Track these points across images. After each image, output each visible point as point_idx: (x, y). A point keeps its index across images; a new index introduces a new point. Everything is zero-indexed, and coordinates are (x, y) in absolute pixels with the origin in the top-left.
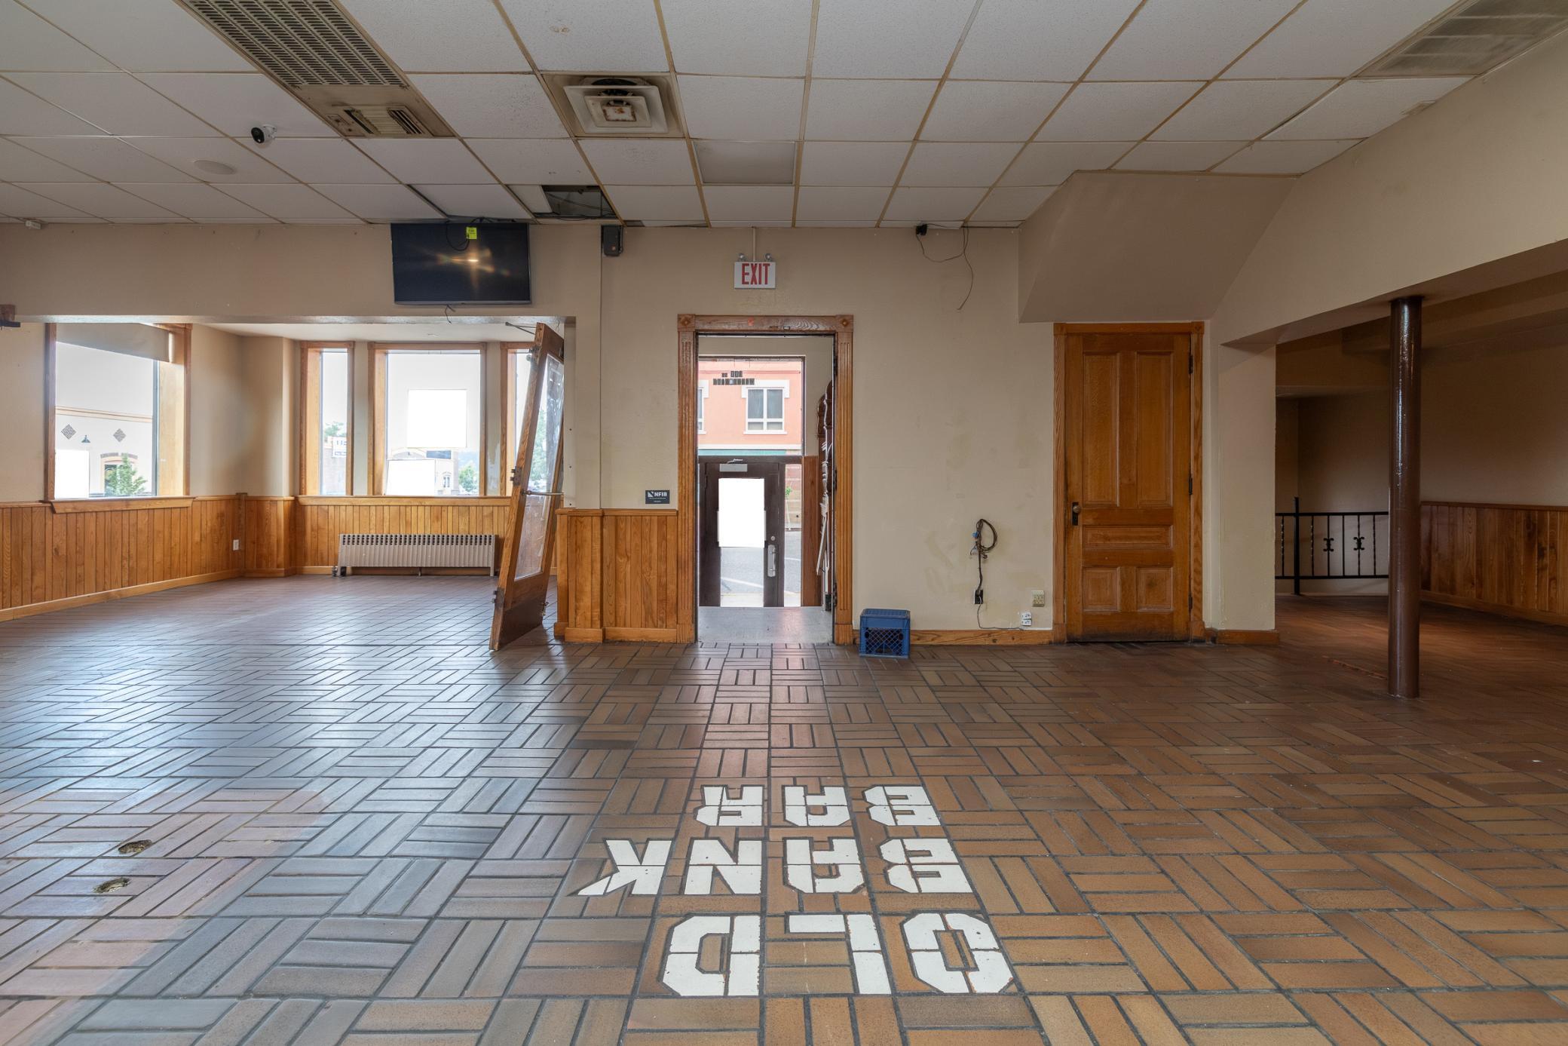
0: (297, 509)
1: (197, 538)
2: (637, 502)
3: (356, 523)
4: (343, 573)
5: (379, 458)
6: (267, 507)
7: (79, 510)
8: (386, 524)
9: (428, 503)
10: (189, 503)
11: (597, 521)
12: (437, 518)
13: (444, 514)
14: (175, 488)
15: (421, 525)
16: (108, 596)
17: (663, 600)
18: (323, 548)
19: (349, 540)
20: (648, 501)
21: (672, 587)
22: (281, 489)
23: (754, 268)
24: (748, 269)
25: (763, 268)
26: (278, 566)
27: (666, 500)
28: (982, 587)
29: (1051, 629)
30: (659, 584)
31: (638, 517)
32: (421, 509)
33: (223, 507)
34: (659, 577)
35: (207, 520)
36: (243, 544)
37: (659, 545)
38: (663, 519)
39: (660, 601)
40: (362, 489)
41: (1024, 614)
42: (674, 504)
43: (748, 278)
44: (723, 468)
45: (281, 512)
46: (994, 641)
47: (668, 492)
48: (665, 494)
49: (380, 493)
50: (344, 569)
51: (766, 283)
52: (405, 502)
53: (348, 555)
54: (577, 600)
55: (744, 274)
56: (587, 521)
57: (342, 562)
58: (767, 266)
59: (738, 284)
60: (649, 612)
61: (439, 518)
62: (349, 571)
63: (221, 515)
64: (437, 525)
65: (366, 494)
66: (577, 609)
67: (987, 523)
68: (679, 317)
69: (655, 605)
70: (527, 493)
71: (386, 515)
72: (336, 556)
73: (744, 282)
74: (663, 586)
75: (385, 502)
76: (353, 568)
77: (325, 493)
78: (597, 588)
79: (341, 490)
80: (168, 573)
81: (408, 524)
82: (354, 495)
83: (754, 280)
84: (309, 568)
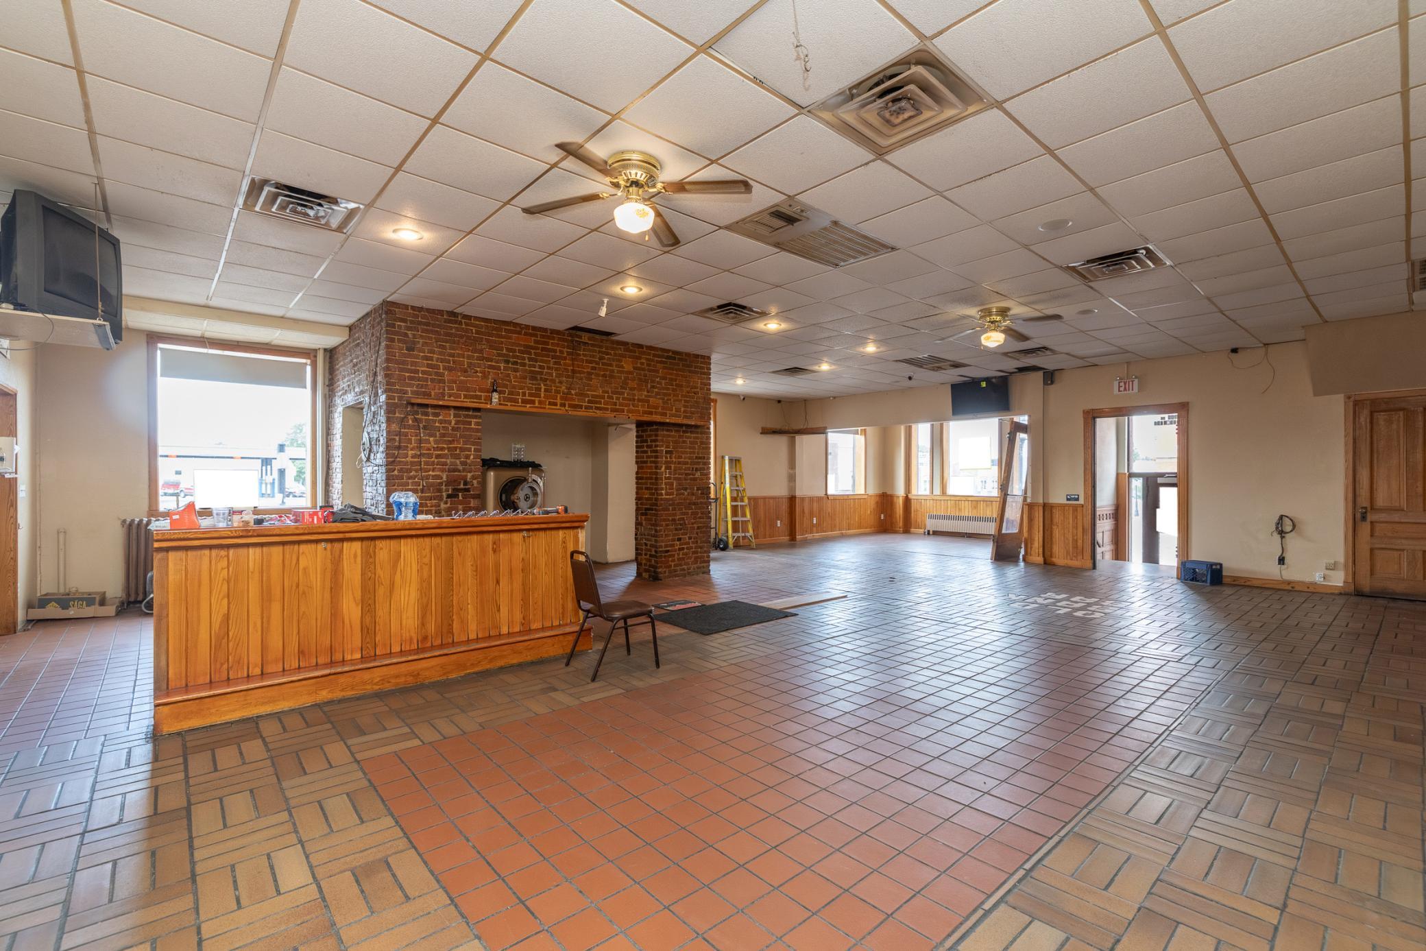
0: (907, 501)
1: (869, 512)
2: (1063, 501)
3: (935, 509)
4: (929, 534)
5: (945, 475)
6: (895, 499)
7: (836, 498)
8: (949, 509)
9: (970, 499)
10: (866, 497)
11: (1041, 508)
12: (975, 507)
13: (979, 505)
14: (860, 490)
15: (967, 510)
16: (842, 533)
17: (1075, 547)
18: (919, 520)
19: (931, 517)
20: (1068, 499)
21: (1080, 542)
22: (900, 491)
23: (1125, 384)
24: (1122, 384)
25: (1131, 383)
26: (900, 528)
27: (1077, 499)
28: (1284, 555)
29: (1341, 585)
30: (1073, 539)
31: (1063, 506)
32: (966, 502)
33: (878, 499)
34: (1073, 536)
35: (872, 504)
36: (885, 516)
37: (1073, 521)
38: (1075, 508)
39: (1073, 548)
40: (937, 491)
41: (1317, 574)
42: (1081, 501)
43: (1122, 389)
44: (1160, 480)
45: (900, 503)
46: (1293, 587)
47: (1078, 496)
48: (1077, 497)
49: (946, 493)
50: (929, 531)
51: (1133, 390)
52: (958, 498)
53: (931, 525)
54: (1031, 544)
55: (1119, 387)
56: (1036, 508)
57: (928, 528)
58: (1132, 381)
59: (1116, 391)
60: (1068, 553)
61: (976, 507)
62: (931, 533)
63: (877, 503)
64: (975, 511)
65: (939, 494)
66: (1031, 548)
67: (1287, 517)
68: (1084, 411)
69: (1071, 549)
70: (1008, 495)
71: (949, 504)
72: (925, 525)
73: (1119, 391)
74: (1075, 541)
75: (948, 498)
76: (933, 531)
77: (920, 493)
78: (1041, 539)
79: (928, 492)
80: (860, 527)
81: (960, 510)
82: (934, 494)
83: (1125, 389)
84: (912, 530)
